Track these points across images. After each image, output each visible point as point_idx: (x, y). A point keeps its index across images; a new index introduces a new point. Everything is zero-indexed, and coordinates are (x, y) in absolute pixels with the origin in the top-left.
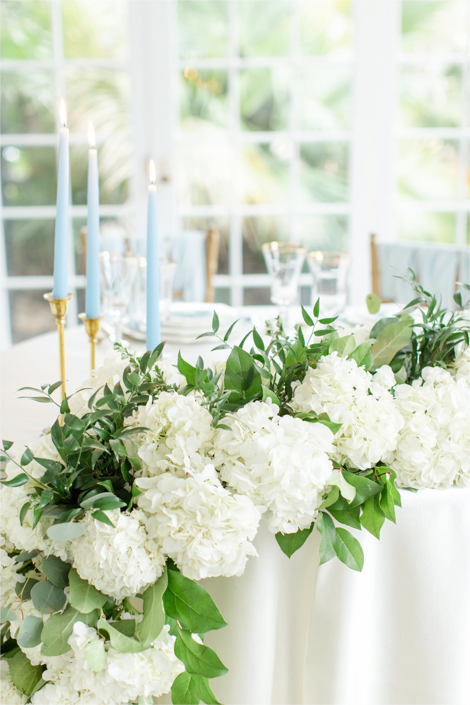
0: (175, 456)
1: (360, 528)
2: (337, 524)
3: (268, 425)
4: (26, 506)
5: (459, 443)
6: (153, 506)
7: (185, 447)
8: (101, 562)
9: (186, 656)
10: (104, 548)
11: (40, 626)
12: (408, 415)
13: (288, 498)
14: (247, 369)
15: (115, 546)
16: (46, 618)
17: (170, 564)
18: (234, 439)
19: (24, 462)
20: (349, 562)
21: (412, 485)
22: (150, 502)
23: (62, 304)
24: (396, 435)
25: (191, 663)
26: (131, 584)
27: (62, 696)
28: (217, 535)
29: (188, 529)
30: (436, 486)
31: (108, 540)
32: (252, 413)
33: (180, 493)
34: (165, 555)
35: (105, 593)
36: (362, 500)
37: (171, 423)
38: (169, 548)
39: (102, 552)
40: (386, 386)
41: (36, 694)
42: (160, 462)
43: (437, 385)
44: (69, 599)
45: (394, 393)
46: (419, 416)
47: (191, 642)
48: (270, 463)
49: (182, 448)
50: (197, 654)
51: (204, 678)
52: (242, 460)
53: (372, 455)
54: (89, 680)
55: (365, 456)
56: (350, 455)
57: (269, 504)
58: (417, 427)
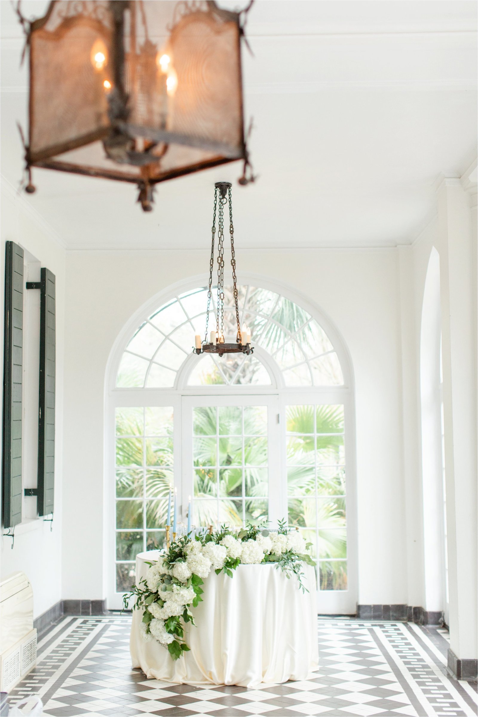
0: (194, 552)
1: (232, 569)
2: (228, 569)
3: (213, 546)
4: (164, 563)
6: (190, 561)
8: (179, 571)
9: (196, 591)
10: (180, 568)
11: (165, 588)
12: (243, 548)
13: (217, 560)
14: (210, 538)
15: (182, 568)
16: (167, 586)
17: (193, 574)
18: (206, 548)
19: (164, 553)
20: (230, 576)
21: (245, 563)
22: (189, 560)
24: (241, 552)
26: (185, 576)
27: (170, 603)
29: (196, 565)
32: (210, 544)
33: (194, 559)
34: (192, 572)
35: (179, 580)
36: (232, 562)
37: (193, 546)
38: (193, 569)
39: (180, 569)
40: (240, 542)
41: (165, 604)
42: (191, 554)
43: (250, 542)
44: (172, 582)
45: (241, 544)
46: (246, 548)
47: (197, 588)
48: (213, 552)
49: (196, 551)
50: (198, 590)
51: (199, 595)
52: (208, 552)
53: (236, 555)
54: (176, 596)
55: (234, 555)
56: (231, 555)
57: (213, 561)
58: (245, 550)
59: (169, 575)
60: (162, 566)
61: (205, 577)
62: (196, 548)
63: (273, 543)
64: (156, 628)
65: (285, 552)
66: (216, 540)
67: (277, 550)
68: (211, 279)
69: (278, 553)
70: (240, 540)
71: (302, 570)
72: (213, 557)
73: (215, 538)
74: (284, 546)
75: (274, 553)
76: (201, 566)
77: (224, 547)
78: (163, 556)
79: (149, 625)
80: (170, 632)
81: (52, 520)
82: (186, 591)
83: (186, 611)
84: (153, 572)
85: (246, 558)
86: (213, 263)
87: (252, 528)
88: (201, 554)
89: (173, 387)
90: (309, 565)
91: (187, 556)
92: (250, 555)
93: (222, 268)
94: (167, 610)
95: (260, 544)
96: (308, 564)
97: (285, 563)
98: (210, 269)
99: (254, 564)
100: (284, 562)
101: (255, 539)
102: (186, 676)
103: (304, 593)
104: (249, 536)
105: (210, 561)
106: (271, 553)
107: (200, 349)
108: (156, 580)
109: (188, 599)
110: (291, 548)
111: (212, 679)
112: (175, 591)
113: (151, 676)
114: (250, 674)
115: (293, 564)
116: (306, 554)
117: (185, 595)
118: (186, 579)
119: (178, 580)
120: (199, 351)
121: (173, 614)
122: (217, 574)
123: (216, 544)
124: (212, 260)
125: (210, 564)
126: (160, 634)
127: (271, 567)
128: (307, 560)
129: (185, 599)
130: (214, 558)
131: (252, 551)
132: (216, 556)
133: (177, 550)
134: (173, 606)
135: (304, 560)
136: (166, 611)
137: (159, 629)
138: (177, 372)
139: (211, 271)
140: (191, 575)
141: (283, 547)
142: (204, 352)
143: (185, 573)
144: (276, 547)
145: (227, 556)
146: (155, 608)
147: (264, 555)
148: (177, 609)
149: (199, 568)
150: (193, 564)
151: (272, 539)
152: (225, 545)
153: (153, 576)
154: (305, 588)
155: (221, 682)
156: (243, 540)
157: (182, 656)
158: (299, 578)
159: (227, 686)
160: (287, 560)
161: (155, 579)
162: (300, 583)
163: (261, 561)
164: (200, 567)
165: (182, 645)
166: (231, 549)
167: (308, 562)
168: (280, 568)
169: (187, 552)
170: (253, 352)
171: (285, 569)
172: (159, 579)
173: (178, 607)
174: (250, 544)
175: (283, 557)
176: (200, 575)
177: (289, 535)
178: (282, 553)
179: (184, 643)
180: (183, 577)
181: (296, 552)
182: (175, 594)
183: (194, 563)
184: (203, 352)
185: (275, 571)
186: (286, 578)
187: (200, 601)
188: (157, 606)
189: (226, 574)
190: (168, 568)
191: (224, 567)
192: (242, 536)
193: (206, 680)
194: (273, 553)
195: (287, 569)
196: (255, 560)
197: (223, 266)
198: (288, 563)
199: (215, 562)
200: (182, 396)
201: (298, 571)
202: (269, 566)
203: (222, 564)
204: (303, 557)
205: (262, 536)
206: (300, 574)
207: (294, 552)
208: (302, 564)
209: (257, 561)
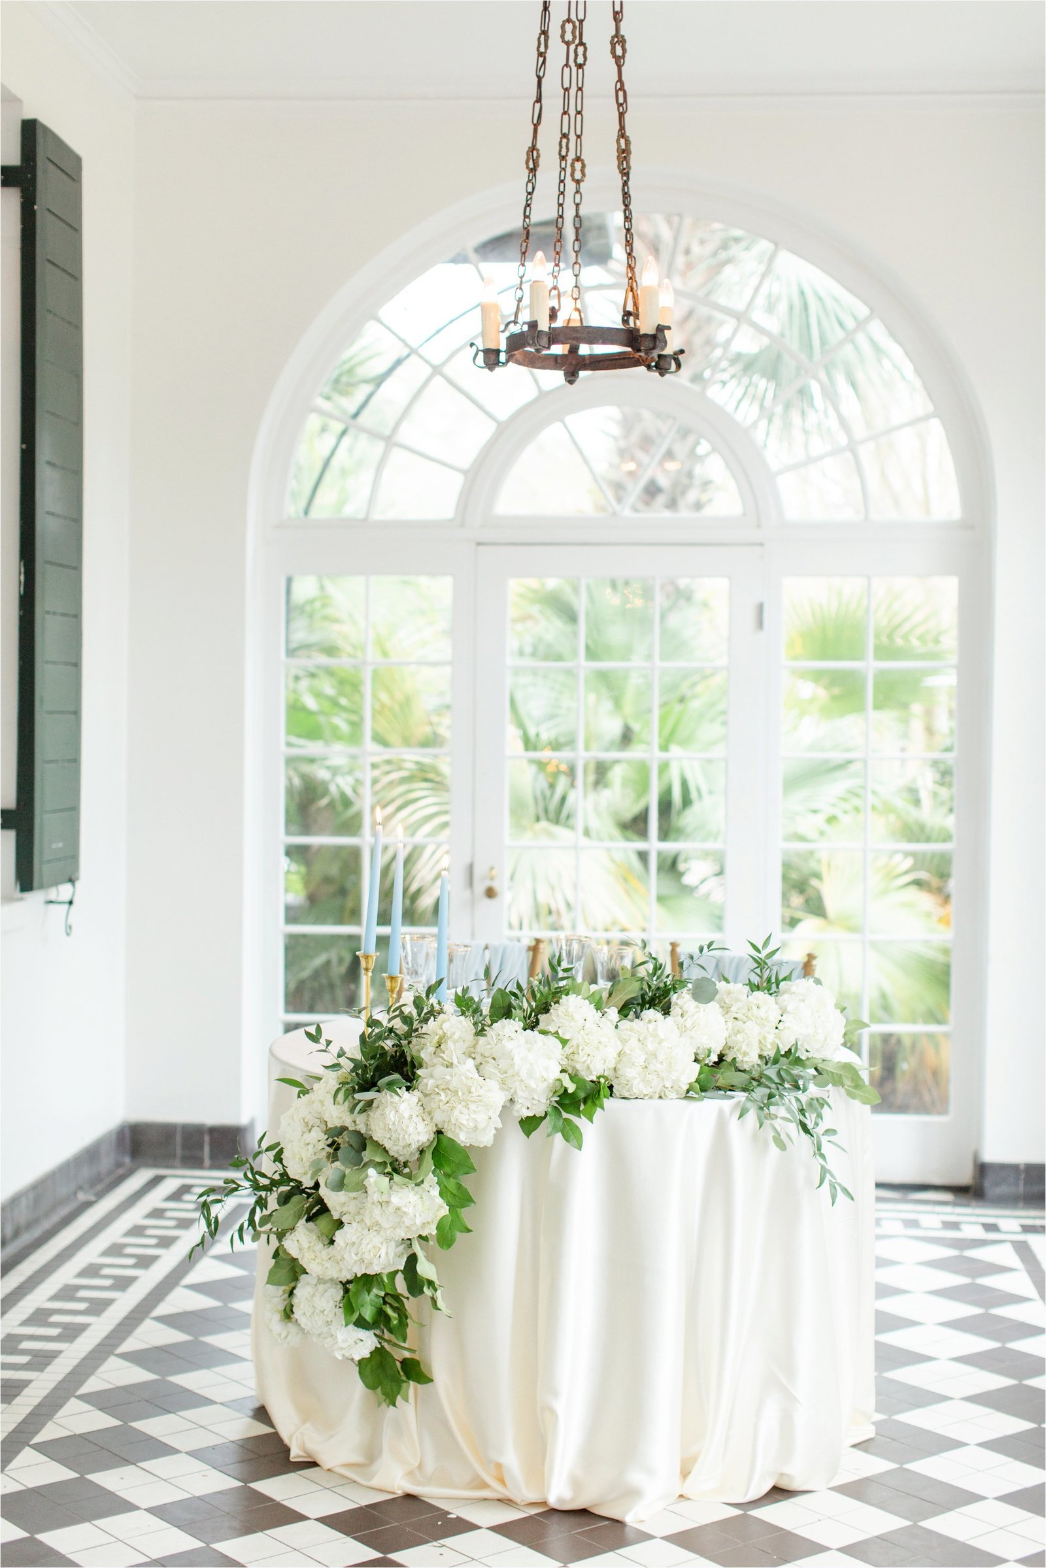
0: (447, 1056)
1: (580, 1117)
2: (565, 1115)
3: (513, 1035)
4: (338, 1090)
6: (428, 1088)
7: (455, 1050)
8: (391, 1123)
9: (447, 1196)
10: (393, 1113)
11: (344, 1176)
12: (624, 1041)
13: (526, 1087)
14: (506, 1004)
15: (401, 1111)
16: (348, 1171)
17: (439, 1132)
18: (489, 1044)
19: (339, 1056)
20: (572, 1143)
21: (627, 1095)
22: (427, 1084)
23: (370, 959)
24: (615, 1055)
25: (450, 1199)
26: (411, 1141)
27: (357, 1230)
28: (473, 1107)
29: (452, 1102)
30: (646, 1098)
32: (503, 1027)
33: (448, 1078)
34: (436, 1125)
35: (391, 1153)
36: (582, 1095)
37: (445, 1034)
38: (439, 1117)
39: (391, 1116)
40: (611, 1021)
41: (338, 1233)
42: (436, 1060)
43: (650, 1021)
44: (366, 1159)
45: (617, 1027)
46: (633, 1042)
47: (451, 1184)
48: (513, 1059)
49: (453, 1051)
50: (454, 1192)
51: (458, 1210)
52: (494, 1059)
53: (594, 1067)
54: (377, 1211)
55: (588, 1068)
56: (578, 1066)
57: (512, 1091)
58: (631, 1051)
59: (358, 1133)
60: (332, 1101)
61: (482, 1146)
62: (455, 1043)
63: (730, 1024)
64: (314, 1307)
65: (770, 1053)
66: (529, 1010)
67: (744, 1048)
68: (537, 106)
69: (746, 1059)
70: (613, 1013)
71: (829, 1118)
72: (513, 1076)
73: (525, 1005)
74: (767, 1035)
75: (735, 1059)
76: (467, 1107)
77: (552, 1041)
78: (336, 1066)
79: (291, 1294)
80: (361, 1323)
81: (71, 903)
82: (412, 1194)
83: (412, 1260)
84: (304, 1119)
85: (632, 1077)
86: (546, 47)
87: (656, 969)
88: (470, 1063)
89: (452, 520)
90: (854, 1098)
91: (421, 1066)
92: (646, 1067)
93: (580, 71)
94: (344, 1256)
95: (683, 1030)
96: (851, 1095)
97: (771, 1096)
98: (538, 70)
99: (660, 1097)
100: (768, 1091)
101: (666, 1012)
102: (420, 1466)
103: (833, 1204)
104: (647, 998)
105: (502, 1089)
106: (721, 1057)
107: (498, 352)
108: (310, 1147)
109: (418, 1222)
110: (794, 1042)
111: (502, 1481)
112: (374, 1196)
113: (302, 1453)
114: (636, 1478)
115: (798, 1100)
116: (844, 1060)
117: (410, 1210)
118: (414, 1147)
119: (385, 1151)
120: (493, 357)
121: (366, 1268)
122: (528, 1134)
123: (524, 1029)
124: (543, 36)
125: (500, 1098)
126: (325, 1330)
127: (721, 1114)
128: (848, 1082)
129: (408, 1222)
130: (516, 1078)
131: (655, 1056)
132: (523, 1074)
133: (388, 1044)
134: (365, 1242)
135: (837, 1081)
136: (343, 1259)
137: (323, 1312)
138: (465, 473)
139: (541, 74)
140: (432, 1136)
141: (765, 1038)
142: (510, 364)
143: (411, 1130)
144: (739, 1037)
145: (563, 1071)
146: (305, 1245)
147: (697, 1067)
148: (383, 1252)
149: (461, 1113)
150: (441, 1100)
151: (726, 1009)
152: (557, 1033)
153: (304, 1132)
154: (840, 1185)
155: (533, 1497)
156: (625, 1012)
157: (407, 1401)
158: (819, 1149)
159: (554, 1511)
160: (776, 1083)
161: (308, 1144)
162: (822, 1167)
163: (686, 1087)
164: (465, 1110)
165: (404, 1362)
166: (578, 1046)
167: (850, 1089)
168: (752, 1116)
169: (423, 1055)
170: (679, 366)
171: (771, 1117)
172: (322, 1145)
173: (385, 1245)
174: (648, 1029)
175: (765, 1072)
176: (462, 1138)
177: (786, 997)
178: (761, 1057)
179: (416, 1356)
180: (402, 1144)
181: (811, 1055)
182: (373, 1203)
183: (442, 1094)
184: (508, 361)
185: (734, 1124)
186: (773, 1149)
187: (461, 1232)
188: (315, 1237)
189: (559, 1136)
190: (352, 1110)
191: (550, 1110)
192: (621, 998)
193: (484, 1485)
194: (729, 1059)
195: (776, 1117)
196: (664, 1086)
197: (584, 64)
198: (781, 1096)
199: (520, 1093)
200: (479, 544)
202: (713, 1106)
203: (545, 1101)
204: (833, 1073)
205: (690, 1001)
206: (823, 1135)
207: (802, 1055)
208: (828, 1097)
209: (670, 1089)
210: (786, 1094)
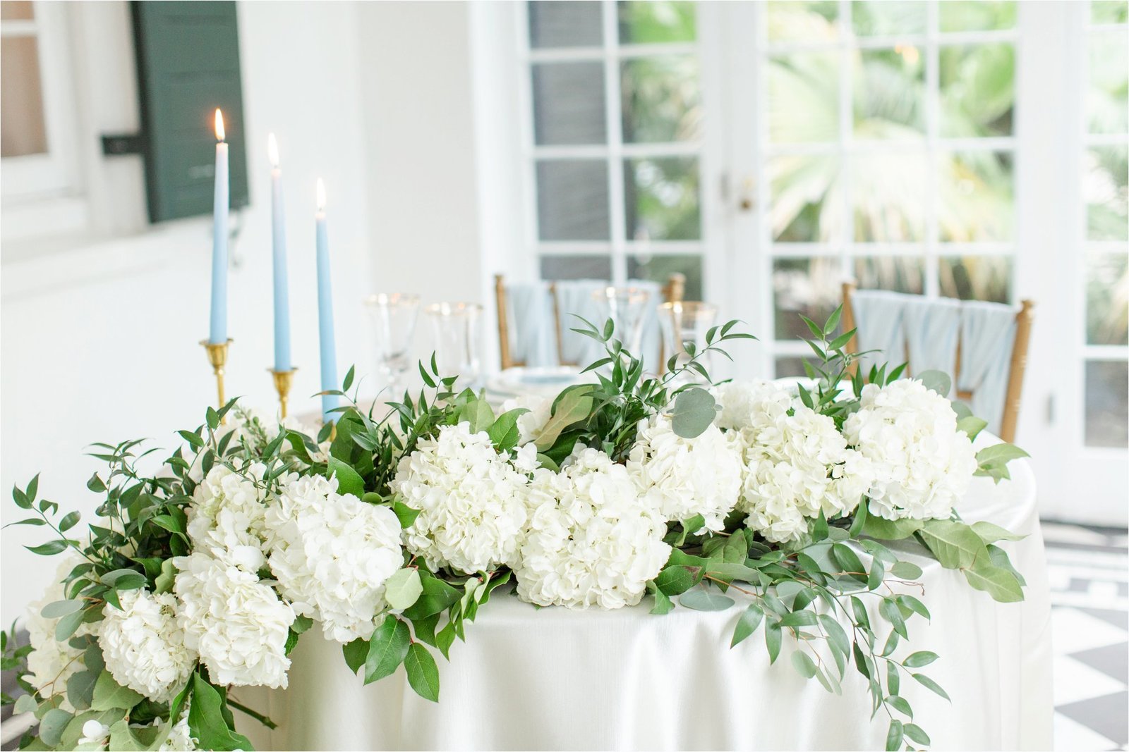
1: (437, 645)
2: (418, 640)
3: (317, 502)
5: (594, 549)
19: (64, 526)
20: (420, 688)
23: (218, 352)
24: (515, 530)
30: (570, 605)
31: (119, 624)
33: (202, 577)
34: (191, 655)
37: (226, 494)
39: (112, 639)
40: (518, 472)
45: (529, 481)
49: (229, 525)
57: (307, 603)
58: (545, 523)
65: (816, 515)
67: (769, 510)
69: (782, 527)
70: (528, 456)
85: (542, 572)
90: (981, 588)
91: (187, 552)
92: (568, 553)
96: (976, 585)
99: (591, 607)
100: (800, 590)
101: (622, 453)
110: (865, 495)
115: (857, 602)
119: (126, 688)
123: (342, 491)
127: (703, 637)
128: (970, 561)
132: (322, 573)
135: (950, 560)
140: (186, 671)
141: (808, 492)
143: (142, 663)
145: (402, 565)
149: (216, 642)
156: (559, 450)
158: (894, 689)
160: (822, 574)
163: (638, 589)
167: (974, 573)
168: (758, 642)
175: (809, 550)
181: (903, 514)
196: (601, 588)
198: (828, 599)
199: (323, 606)
201: (892, 643)
202: (687, 623)
204: (945, 544)
205: (670, 432)
206: (905, 664)
207: (888, 513)
208: (923, 594)
209: (610, 592)
210: (838, 593)
